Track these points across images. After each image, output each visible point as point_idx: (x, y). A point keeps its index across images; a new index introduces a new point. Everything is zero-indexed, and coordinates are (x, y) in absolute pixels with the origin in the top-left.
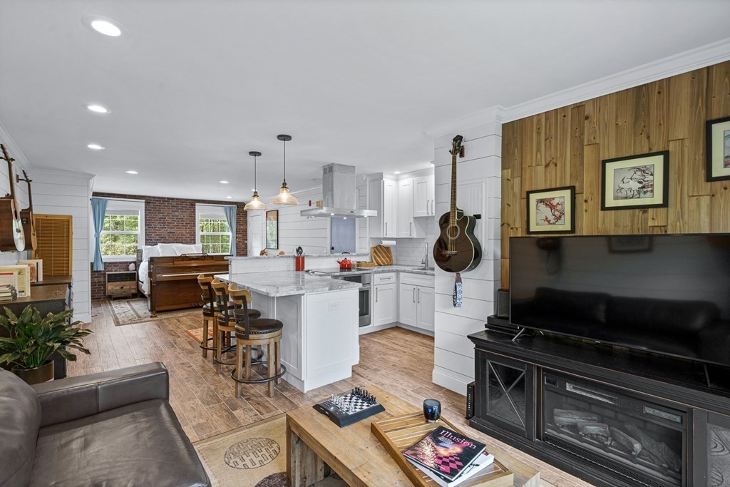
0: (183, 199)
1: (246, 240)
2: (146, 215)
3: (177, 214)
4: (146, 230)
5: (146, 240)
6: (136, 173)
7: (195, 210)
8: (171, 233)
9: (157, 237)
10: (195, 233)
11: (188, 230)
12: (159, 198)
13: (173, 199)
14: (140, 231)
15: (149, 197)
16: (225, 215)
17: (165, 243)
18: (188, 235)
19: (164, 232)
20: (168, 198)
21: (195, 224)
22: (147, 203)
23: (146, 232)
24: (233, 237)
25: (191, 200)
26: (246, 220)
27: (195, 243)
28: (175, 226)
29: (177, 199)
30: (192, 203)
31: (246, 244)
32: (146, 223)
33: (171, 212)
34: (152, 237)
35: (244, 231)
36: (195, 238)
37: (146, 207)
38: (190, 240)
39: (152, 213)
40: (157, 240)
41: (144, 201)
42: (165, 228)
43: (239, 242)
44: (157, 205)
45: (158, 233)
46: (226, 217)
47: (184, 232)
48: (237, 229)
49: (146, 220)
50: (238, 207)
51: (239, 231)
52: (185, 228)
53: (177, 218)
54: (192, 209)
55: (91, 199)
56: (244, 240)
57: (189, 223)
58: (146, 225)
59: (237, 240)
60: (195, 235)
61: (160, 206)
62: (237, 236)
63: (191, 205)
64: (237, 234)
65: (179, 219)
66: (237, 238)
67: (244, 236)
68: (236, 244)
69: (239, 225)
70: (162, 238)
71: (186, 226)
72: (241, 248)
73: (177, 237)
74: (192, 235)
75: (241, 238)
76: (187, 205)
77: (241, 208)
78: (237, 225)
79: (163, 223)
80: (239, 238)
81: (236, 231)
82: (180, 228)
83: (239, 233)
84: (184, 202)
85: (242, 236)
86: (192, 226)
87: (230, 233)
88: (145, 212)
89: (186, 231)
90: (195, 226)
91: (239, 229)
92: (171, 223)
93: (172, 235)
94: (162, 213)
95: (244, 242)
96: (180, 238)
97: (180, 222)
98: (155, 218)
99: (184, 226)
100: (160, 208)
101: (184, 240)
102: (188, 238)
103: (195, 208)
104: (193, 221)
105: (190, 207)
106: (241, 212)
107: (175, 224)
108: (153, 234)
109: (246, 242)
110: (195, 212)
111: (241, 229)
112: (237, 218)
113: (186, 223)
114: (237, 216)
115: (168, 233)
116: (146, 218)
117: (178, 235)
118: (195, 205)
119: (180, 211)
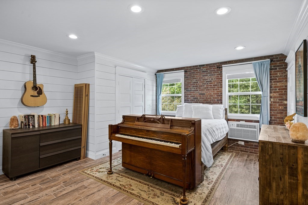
0: (211, 64)
1: (286, 100)
2: (185, 81)
3: (206, 77)
4: (185, 93)
5: (185, 100)
7: (221, 72)
8: (202, 94)
9: (192, 98)
10: (222, 93)
11: (216, 91)
12: (193, 67)
13: (203, 65)
14: (182, 95)
15: (187, 67)
17: (197, 102)
18: (216, 96)
19: (197, 94)
20: (200, 66)
21: (221, 85)
22: (186, 72)
23: (185, 95)
25: (218, 63)
26: (287, 76)
28: (205, 88)
29: (207, 65)
30: (219, 66)
31: (286, 105)
32: (185, 87)
33: (202, 77)
34: (189, 98)
35: (282, 89)
36: (222, 98)
37: (185, 76)
38: (218, 100)
39: (189, 79)
40: (192, 100)
41: (183, 71)
42: (197, 90)
43: (274, 102)
44: (192, 73)
45: (192, 95)
46: (255, 75)
47: (212, 93)
48: (271, 87)
49: (185, 85)
50: (271, 61)
51: (275, 90)
52: (213, 90)
53: (206, 82)
54: (219, 72)
55: (156, 74)
56: (282, 100)
57: (216, 85)
58: (185, 89)
59: (272, 100)
60: (222, 96)
61: (194, 73)
62: (272, 95)
63: (218, 68)
64: (271, 92)
65: (208, 82)
66: (271, 97)
67: (282, 94)
68: (271, 105)
69: (274, 82)
70: (195, 98)
71: (214, 88)
72: (276, 110)
73: (206, 98)
74: (219, 96)
75: (277, 97)
76: (215, 68)
77: (278, 61)
78: (270, 82)
79: (196, 86)
80: (275, 97)
81: (270, 90)
82: (209, 90)
83: (274, 92)
84: (212, 67)
85: (279, 94)
86: (219, 87)
87: (260, 93)
88: (185, 79)
89: (214, 92)
90: (222, 87)
91: (274, 87)
92: (201, 86)
93: (203, 96)
94: (195, 79)
95: (282, 102)
96: (208, 98)
97: (209, 85)
98: (191, 83)
99: (212, 88)
100: (194, 75)
101: (212, 100)
102: (216, 98)
103: (222, 70)
104: (220, 83)
105: (217, 70)
106: (278, 66)
107: (205, 86)
108: (190, 96)
109: (285, 102)
110: (222, 74)
111: (277, 87)
112: (270, 74)
113: (214, 85)
114: (270, 72)
115: (200, 94)
116: (185, 83)
117: (207, 96)
118: (222, 67)
119: (209, 74)
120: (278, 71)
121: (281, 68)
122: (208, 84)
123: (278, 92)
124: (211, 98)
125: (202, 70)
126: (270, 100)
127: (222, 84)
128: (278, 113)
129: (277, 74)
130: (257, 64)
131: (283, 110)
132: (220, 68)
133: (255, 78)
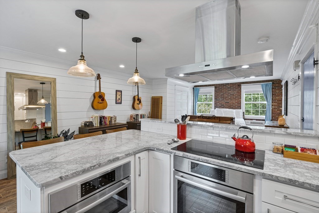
0: (234, 83)
2: (215, 94)
3: (230, 92)
4: (215, 101)
5: (215, 106)
9: (220, 105)
10: (241, 102)
11: (236, 101)
12: (221, 84)
13: (228, 84)
14: (213, 103)
15: (217, 84)
16: (262, 90)
17: (224, 108)
18: (237, 104)
19: (223, 102)
20: (226, 84)
21: (241, 97)
22: (216, 88)
23: (215, 103)
24: (268, 105)
25: (239, 83)
27: (240, 108)
28: (229, 99)
29: (231, 84)
30: (239, 85)
31: (282, 110)
32: (215, 97)
33: (227, 91)
34: (218, 105)
35: (279, 101)
36: (241, 105)
37: (215, 90)
38: (238, 107)
39: (218, 92)
40: (220, 106)
41: (214, 87)
42: (224, 100)
43: (274, 108)
44: (220, 88)
45: (220, 103)
46: (262, 91)
47: (234, 102)
48: (272, 99)
49: (215, 96)
50: (273, 83)
51: (275, 101)
52: (235, 100)
53: (230, 94)
55: (193, 88)
56: (279, 107)
57: (237, 97)
58: (215, 99)
59: (273, 107)
60: (241, 104)
61: (222, 88)
62: (273, 104)
63: (238, 86)
64: (272, 102)
65: (232, 94)
66: (272, 105)
67: (279, 104)
68: (272, 110)
69: (274, 96)
70: (222, 105)
71: (235, 98)
72: (276, 113)
73: (230, 105)
74: (239, 104)
75: (276, 105)
76: (236, 86)
77: (277, 83)
78: (272, 96)
79: (223, 97)
80: (275, 105)
81: (272, 101)
82: (232, 100)
83: (274, 102)
84: (234, 85)
85: (277, 104)
86: (239, 98)
87: (266, 102)
88: (215, 92)
89: (235, 101)
90: (241, 98)
91: (274, 99)
92: (227, 97)
93: (228, 104)
94: (222, 92)
95: (279, 109)
96: (232, 105)
98: (219, 95)
99: (234, 98)
100: (221, 90)
101: (234, 107)
102: (237, 105)
103: (241, 87)
104: (239, 95)
105: (238, 87)
106: (277, 87)
108: (218, 103)
109: (281, 108)
110: (241, 90)
111: (277, 99)
112: (272, 91)
113: (235, 97)
114: (272, 90)
115: (226, 102)
116: (215, 95)
117: (231, 104)
118: (241, 86)
119: (232, 90)
120: (277, 90)
121: (279, 88)
122: (231, 96)
123: (277, 102)
124: (233, 105)
125: (227, 87)
126: (272, 107)
128: (276, 115)
129: (276, 91)
130: (264, 85)
131: (279, 113)
132: (239, 86)
133: (263, 93)
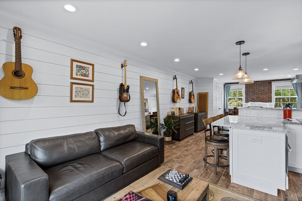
0: (264, 81)
2: (246, 90)
3: (261, 88)
4: (246, 96)
5: (246, 100)
6: (222, 74)
8: (258, 97)
11: (267, 96)
13: (259, 81)
14: (244, 97)
16: (292, 86)
17: (255, 102)
18: (267, 98)
19: (254, 97)
22: (246, 85)
23: (246, 97)
24: (299, 99)
25: (269, 80)
27: (271, 102)
28: (260, 94)
29: (261, 81)
30: (270, 82)
32: (246, 93)
33: (258, 87)
34: (249, 99)
36: (272, 99)
37: (246, 87)
38: (269, 100)
39: (249, 89)
40: (251, 100)
42: (255, 95)
45: (251, 98)
47: (265, 97)
49: (246, 92)
53: (261, 90)
54: (270, 85)
55: (224, 86)
57: (268, 92)
58: (246, 94)
61: (252, 85)
63: (269, 83)
70: (253, 99)
74: (270, 98)
76: (267, 83)
79: (254, 93)
82: (262, 95)
84: (265, 82)
86: (269, 93)
87: (296, 96)
88: (245, 89)
90: (271, 93)
92: (257, 93)
97: (263, 92)
98: (250, 91)
99: (265, 94)
101: (265, 100)
102: (267, 99)
104: (270, 91)
107: (260, 93)
110: (271, 86)
113: (266, 92)
115: (256, 97)
116: (246, 91)
117: (262, 98)
118: (271, 83)
119: (262, 86)
125: (258, 84)
127: (271, 92)
133: (293, 88)
